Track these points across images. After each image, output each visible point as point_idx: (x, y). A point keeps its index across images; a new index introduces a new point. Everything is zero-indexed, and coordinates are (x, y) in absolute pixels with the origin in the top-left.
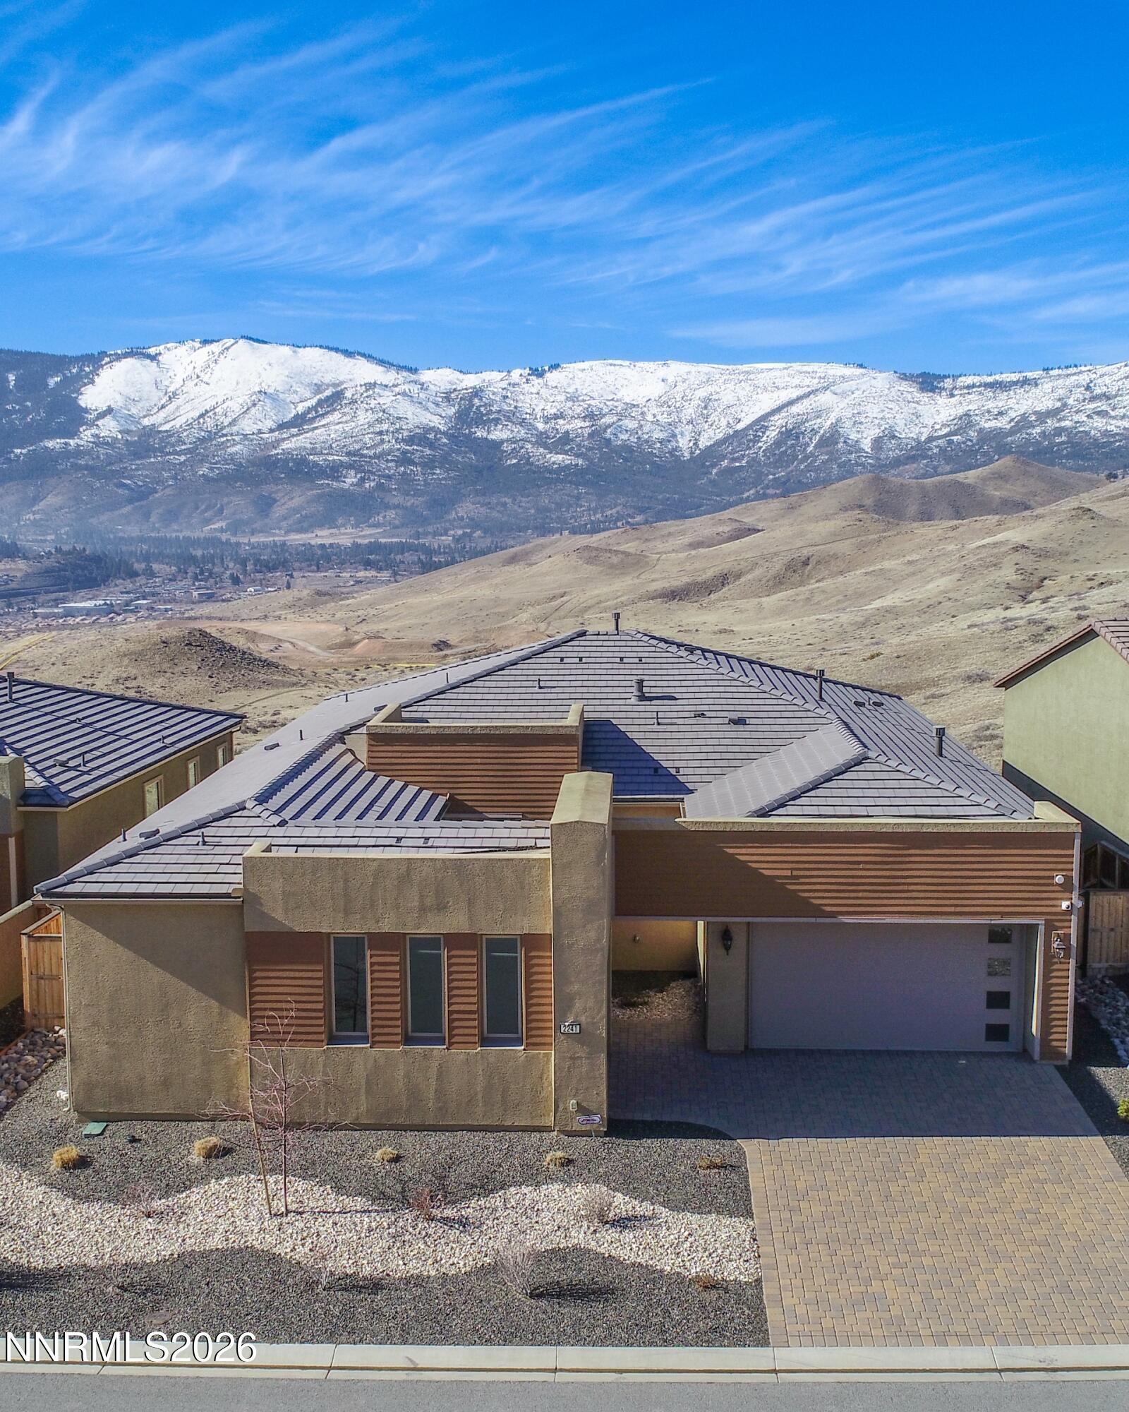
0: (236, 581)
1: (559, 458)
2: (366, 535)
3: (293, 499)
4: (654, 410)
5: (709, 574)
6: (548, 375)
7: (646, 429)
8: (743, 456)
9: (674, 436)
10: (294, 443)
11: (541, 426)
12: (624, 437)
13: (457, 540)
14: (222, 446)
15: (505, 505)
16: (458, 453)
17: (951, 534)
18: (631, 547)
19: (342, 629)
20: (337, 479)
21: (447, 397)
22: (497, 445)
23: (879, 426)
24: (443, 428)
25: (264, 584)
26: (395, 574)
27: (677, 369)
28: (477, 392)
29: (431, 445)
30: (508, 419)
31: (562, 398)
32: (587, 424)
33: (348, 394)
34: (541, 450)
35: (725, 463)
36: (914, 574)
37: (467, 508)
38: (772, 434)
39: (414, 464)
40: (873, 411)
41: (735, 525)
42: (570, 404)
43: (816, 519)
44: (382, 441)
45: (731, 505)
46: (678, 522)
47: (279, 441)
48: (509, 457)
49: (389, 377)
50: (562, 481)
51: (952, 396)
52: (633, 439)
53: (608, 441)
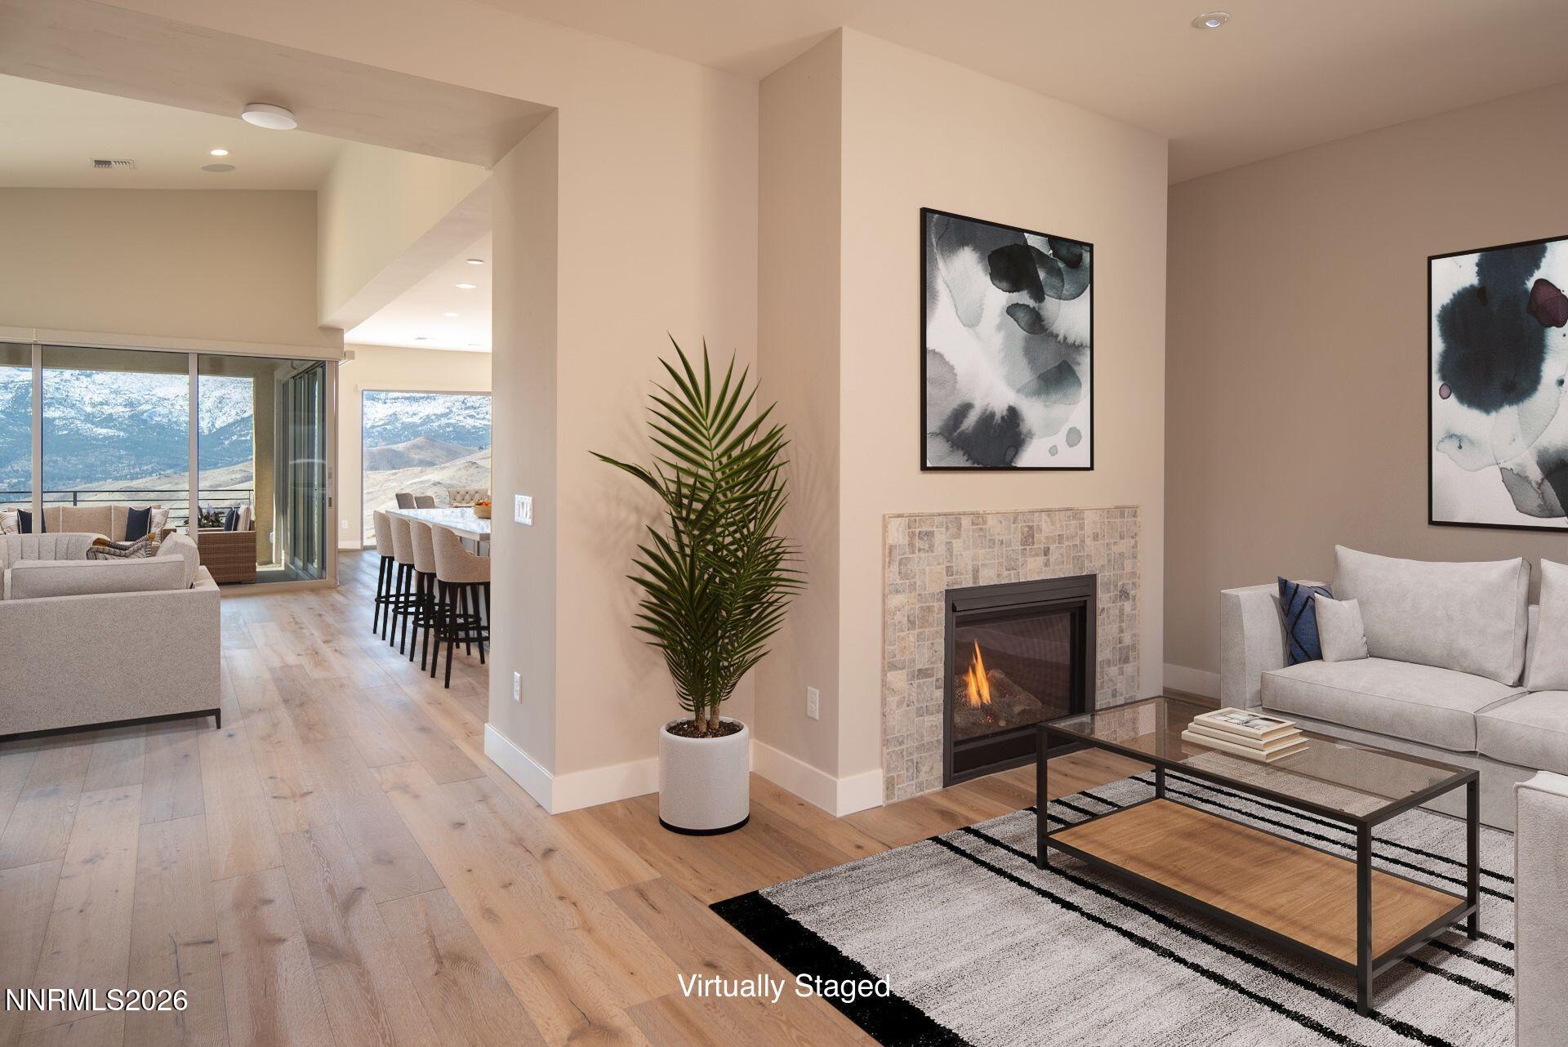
1: (104, 431)
4: (181, 403)
7: (175, 414)
11: (88, 409)
12: (159, 419)
17: (391, 477)
30: (61, 404)
31: (108, 391)
32: (128, 409)
34: (89, 425)
35: (235, 438)
36: (372, 500)
41: (243, 474)
42: (114, 396)
45: (242, 462)
50: (105, 446)
51: (385, 403)
52: (165, 420)
53: (145, 421)
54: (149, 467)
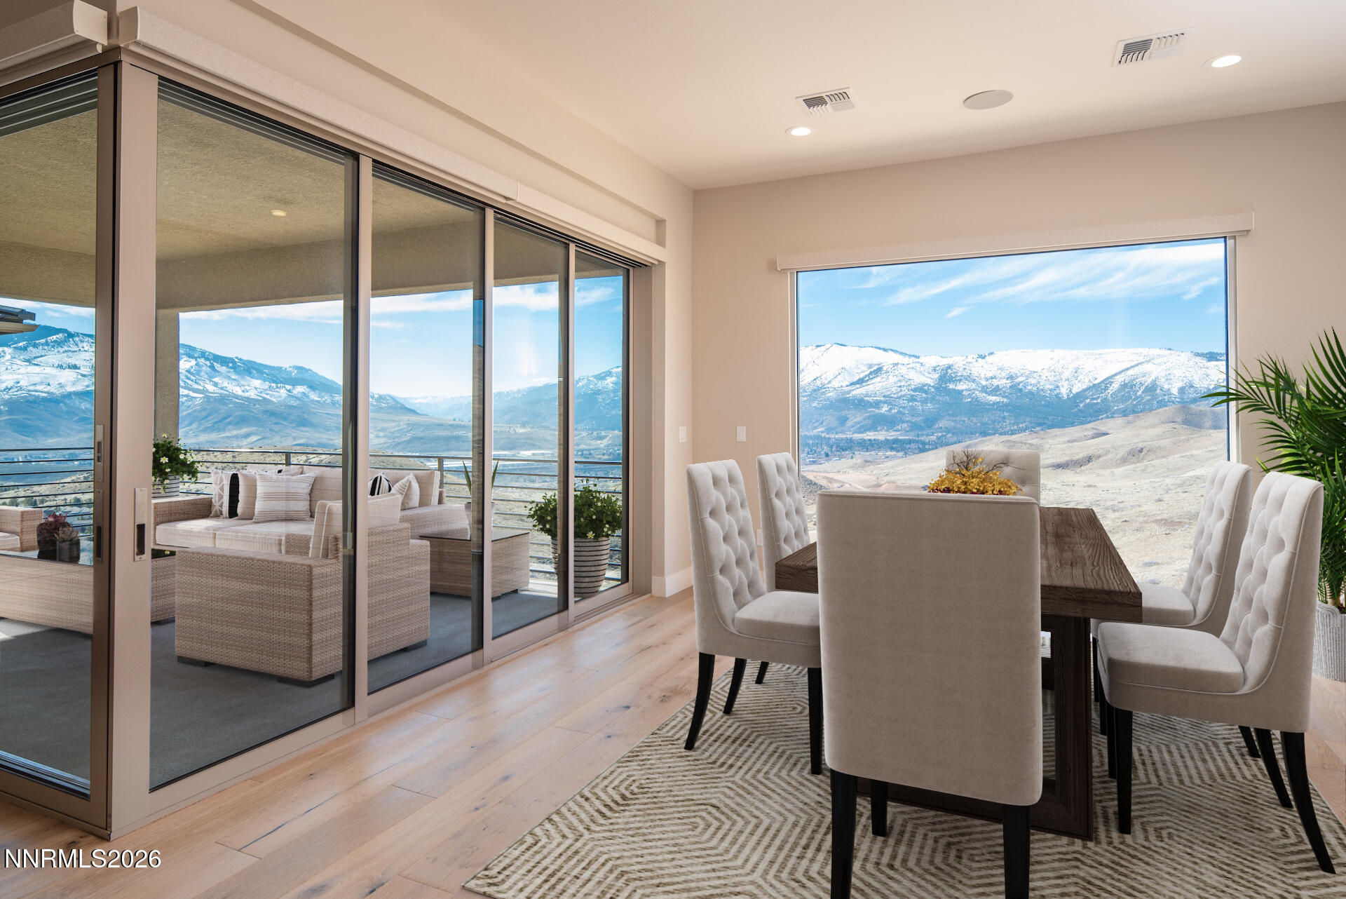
0: (827, 455)
2: (892, 435)
3: (856, 418)
4: (1046, 374)
5: (1080, 456)
6: (987, 358)
7: (1042, 384)
8: (1099, 397)
9: (1058, 387)
10: (858, 392)
11: (984, 383)
12: (1029, 387)
13: (939, 438)
14: (824, 393)
15: (964, 421)
16: (940, 396)
18: (1034, 441)
19: (875, 478)
20: (878, 408)
21: (935, 370)
22: (960, 392)
23: (1183, 381)
24: (932, 384)
25: (841, 457)
26: (906, 454)
27: (1059, 353)
28: (949, 367)
29: (926, 392)
30: (966, 379)
31: (996, 368)
33: (885, 368)
34: (984, 394)
35: (1088, 401)
37: (943, 423)
38: (1115, 386)
39: (917, 401)
40: (1178, 373)
41: (1097, 431)
42: (999, 371)
43: (1147, 428)
44: (901, 390)
45: (1094, 421)
46: (1061, 429)
47: (849, 392)
48: (966, 398)
49: (906, 360)
52: (1035, 389)
53: (1021, 390)
54: (1024, 425)
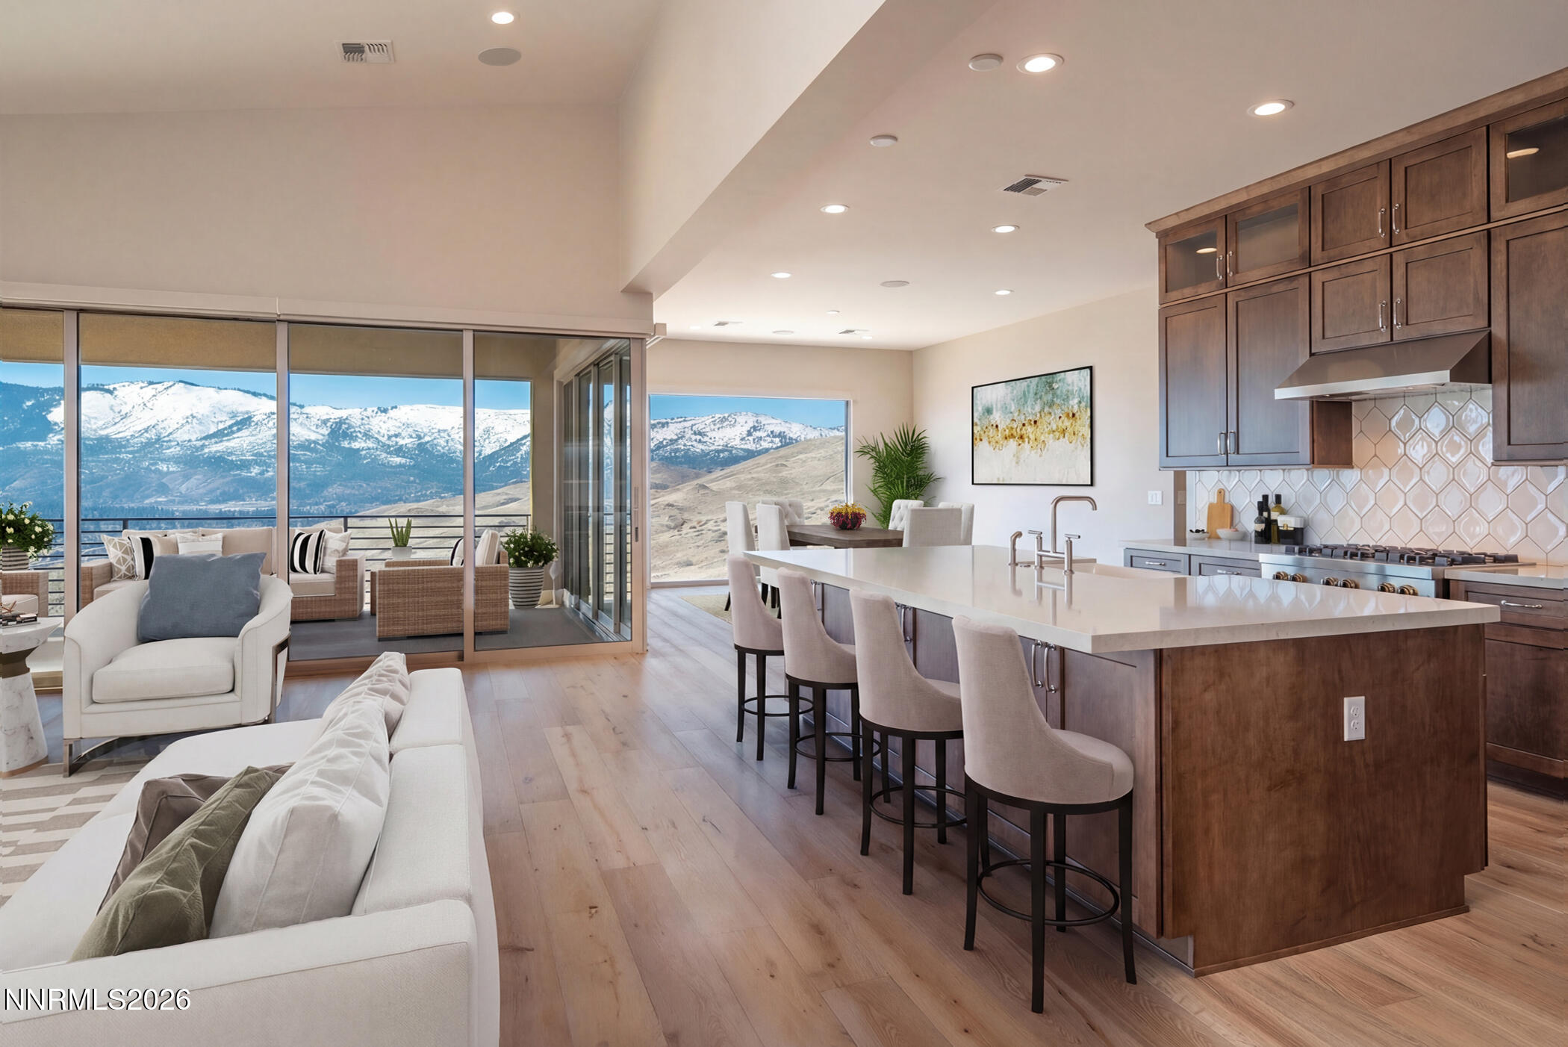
1: (398, 459)
2: (262, 505)
6: (390, 412)
8: (508, 461)
10: (215, 448)
11: (385, 441)
12: (439, 448)
14: (162, 449)
15: (361, 487)
16: (331, 456)
20: (247, 470)
21: (325, 422)
22: (356, 451)
24: (320, 441)
28: (341, 422)
29: (314, 450)
30: (364, 436)
31: (400, 425)
32: (415, 441)
33: (255, 419)
34: (386, 455)
35: (498, 463)
41: (507, 496)
42: (404, 429)
47: (203, 447)
50: (398, 473)
53: (428, 451)
54: (433, 490)
